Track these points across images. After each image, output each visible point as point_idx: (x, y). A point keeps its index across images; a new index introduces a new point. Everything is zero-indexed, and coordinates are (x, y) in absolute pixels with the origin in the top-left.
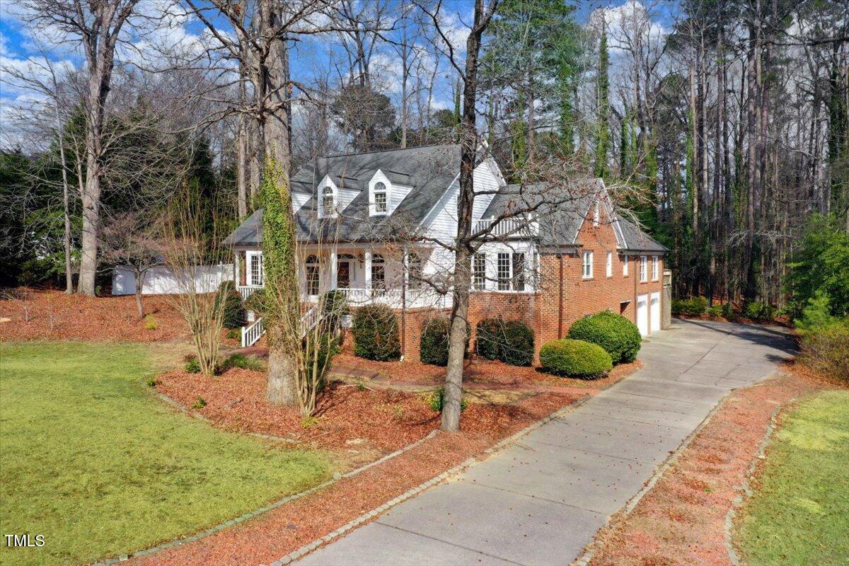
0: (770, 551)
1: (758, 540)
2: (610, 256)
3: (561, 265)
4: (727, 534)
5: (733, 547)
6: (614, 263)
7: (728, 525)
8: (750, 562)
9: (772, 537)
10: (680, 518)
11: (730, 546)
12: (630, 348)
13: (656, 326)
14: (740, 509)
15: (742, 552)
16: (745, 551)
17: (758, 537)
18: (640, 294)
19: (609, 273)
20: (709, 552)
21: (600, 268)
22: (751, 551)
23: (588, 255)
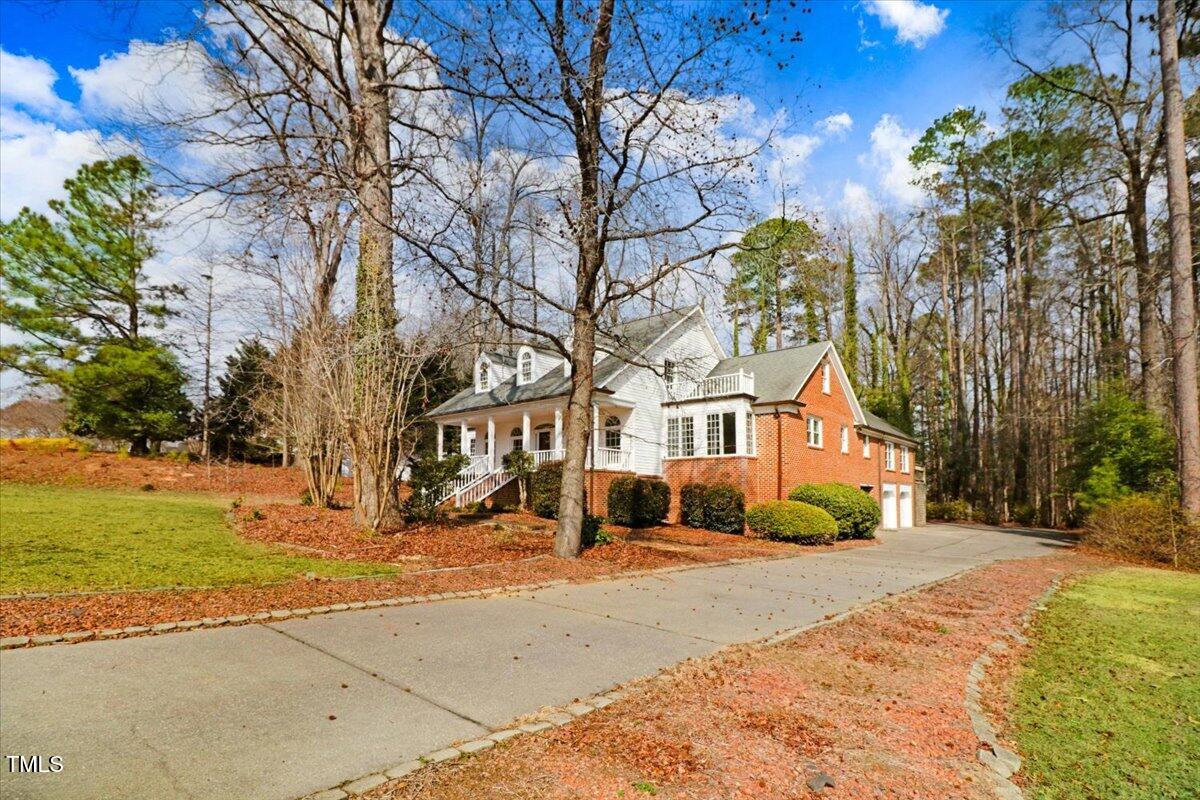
0: (1073, 722)
1: (1043, 704)
2: (846, 430)
3: (779, 426)
4: (972, 689)
5: (985, 711)
6: (851, 440)
7: (976, 673)
8: (1024, 739)
9: (1073, 700)
10: (873, 658)
11: (979, 708)
12: (864, 521)
13: (907, 522)
14: (1004, 656)
15: (1005, 719)
16: (1012, 718)
17: (1043, 698)
18: (885, 482)
19: (845, 449)
20: (924, 713)
21: (832, 440)
22: (1028, 720)
23: (816, 423)
